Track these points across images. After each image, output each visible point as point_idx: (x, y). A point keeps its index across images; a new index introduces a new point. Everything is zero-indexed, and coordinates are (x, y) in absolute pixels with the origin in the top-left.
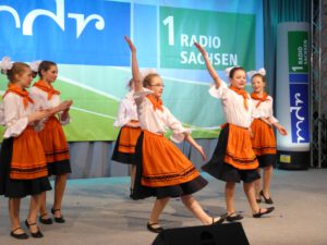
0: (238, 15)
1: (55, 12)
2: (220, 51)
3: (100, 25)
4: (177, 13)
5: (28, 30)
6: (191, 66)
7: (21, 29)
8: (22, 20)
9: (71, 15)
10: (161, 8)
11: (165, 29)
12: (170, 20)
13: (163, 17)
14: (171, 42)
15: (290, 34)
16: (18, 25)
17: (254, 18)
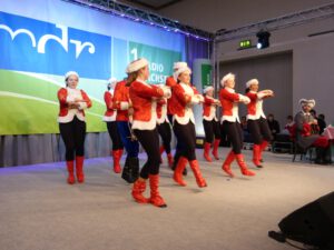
1: (61, 37)
2: (164, 74)
3: (92, 50)
4: (140, 47)
5: (41, 49)
7: (36, 48)
8: (37, 41)
10: (130, 43)
11: (132, 55)
12: (135, 51)
13: (132, 49)
15: (203, 66)
16: (34, 45)
17: (181, 54)
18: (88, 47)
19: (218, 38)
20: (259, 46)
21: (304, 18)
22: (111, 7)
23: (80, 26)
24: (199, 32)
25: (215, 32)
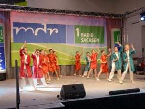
0: (99, 27)
3: (57, 32)
5: (36, 34)
7: (34, 34)
8: (34, 31)
10: (75, 26)
12: (77, 29)
17: (103, 27)
18: (55, 30)
20: (142, 19)
24: (113, 15)
25: (124, 14)
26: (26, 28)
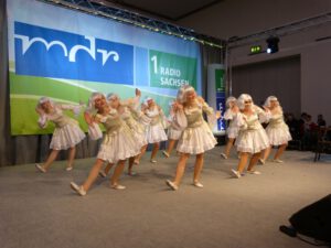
1: (89, 47)
2: (181, 78)
3: (116, 58)
4: (159, 55)
5: (72, 58)
6: (166, 86)
7: (68, 58)
9: (99, 51)
11: (152, 63)
12: (155, 58)
13: (151, 56)
14: (156, 71)
16: (66, 54)
17: (196, 60)
18: (113, 56)
19: (230, 45)
20: (269, 51)
21: (312, 23)
22: (133, 19)
23: (106, 37)
24: (213, 40)
25: (227, 39)
26: (49, 42)
